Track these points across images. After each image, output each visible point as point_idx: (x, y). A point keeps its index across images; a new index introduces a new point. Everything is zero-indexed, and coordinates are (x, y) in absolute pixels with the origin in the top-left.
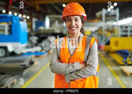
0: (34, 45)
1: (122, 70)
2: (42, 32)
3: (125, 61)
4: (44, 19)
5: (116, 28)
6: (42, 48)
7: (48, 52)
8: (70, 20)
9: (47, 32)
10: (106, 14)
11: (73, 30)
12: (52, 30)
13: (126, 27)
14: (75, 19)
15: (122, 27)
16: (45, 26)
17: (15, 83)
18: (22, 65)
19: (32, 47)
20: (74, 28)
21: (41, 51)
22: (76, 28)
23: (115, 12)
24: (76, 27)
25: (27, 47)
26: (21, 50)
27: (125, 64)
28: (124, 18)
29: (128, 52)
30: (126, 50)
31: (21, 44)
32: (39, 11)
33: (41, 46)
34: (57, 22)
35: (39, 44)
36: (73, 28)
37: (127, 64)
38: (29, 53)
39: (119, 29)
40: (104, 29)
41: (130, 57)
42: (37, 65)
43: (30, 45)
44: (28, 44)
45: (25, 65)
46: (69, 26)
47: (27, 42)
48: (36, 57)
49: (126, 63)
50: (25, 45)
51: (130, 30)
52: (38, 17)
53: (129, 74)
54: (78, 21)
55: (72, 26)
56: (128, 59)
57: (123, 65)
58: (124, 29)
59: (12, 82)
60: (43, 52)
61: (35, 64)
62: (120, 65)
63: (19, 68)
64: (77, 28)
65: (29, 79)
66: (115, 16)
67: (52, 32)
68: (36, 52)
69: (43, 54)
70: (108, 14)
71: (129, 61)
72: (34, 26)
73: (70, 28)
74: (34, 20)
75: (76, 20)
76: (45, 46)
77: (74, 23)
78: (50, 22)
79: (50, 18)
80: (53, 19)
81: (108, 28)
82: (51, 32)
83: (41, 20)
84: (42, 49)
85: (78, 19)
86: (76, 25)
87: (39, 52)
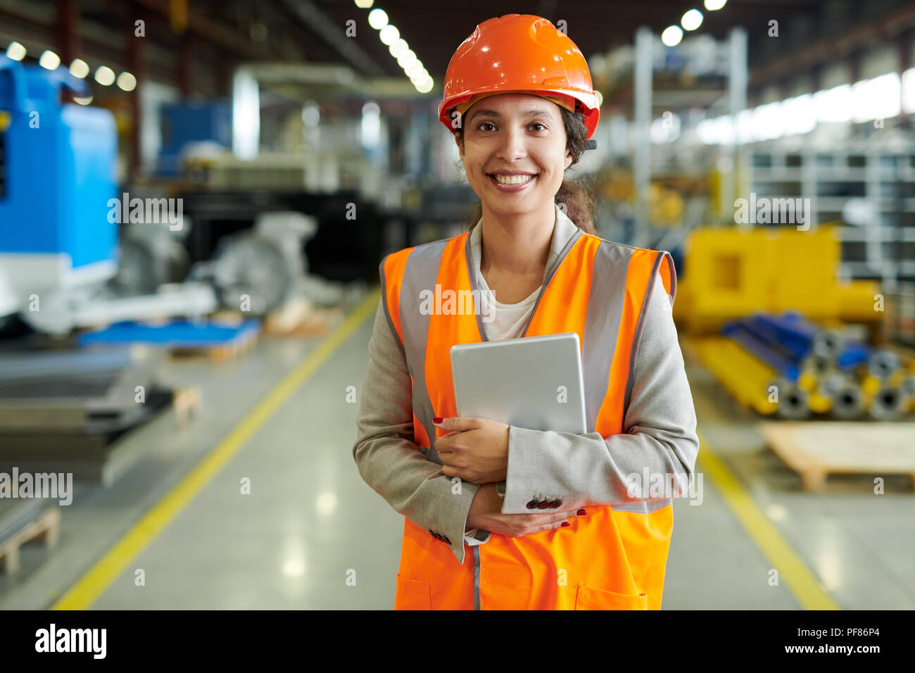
0: (160, 270)
1: (769, 452)
2: (217, 182)
3: (787, 386)
4: (224, 92)
5: (724, 166)
6: (219, 292)
7: (259, 319)
8: (495, 127)
9: (247, 182)
10: (661, 65)
11: (513, 190)
12: (282, 172)
13: (794, 161)
14: (528, 120)
15: (762, 158)
16: (228, 144)
17: (52, 539)
18: (96, 416)
19: (149, 288)
20: (516, 180)
21: (209, 316)
22: (533, 176)
23: (720, 59)
24: (532, 169)
25: (114, 287)
26: (73, 306)
27: (786, 410)
28: (771, 93)
29: (804, 328)
30: (791, 317)
31: (76, 264)
32: (190, 37)
33: (210, 281)
34: (311, 114)
35: (201, 270)
36: (511, 174)
37: (801, 411)
38: (127, 329)
39: (748, 174)
40: (645, 168)
41: (821, 366)
42: (191, 414)
43: (131, 275)
44: (121, 265)
45: (112, 415)
46: (487, 164)
47: (115, 251)
48: (181, 354)
49: (794, 401)
50: (103, 270)
51: (821, 184)
52: (178, 78)
53: (815, 478)
54: (544, 132)
55: (507, 162)
56: (808, 377)
57: (775, 417)
58: (780, 173)
59: (31, 531)
60: (229, 320)
61: (183, 402)
62: (756, 416)
63: (80, 435)
64: (537, 177)
65: (149, 508)
66: (716, 81)
67: (288, 183)
68: (180, 321)
69: (230, 334)
70: (673, 66)
71: (814, 389)
72: (151, 140)
73: (493, 177)
74: (155, 95)
75: (533, 128)
76: (242, 284)
77: (519, 143)
78: (264, 112)
79: (263, 87)
80: (288, 94)
81: (673, 161)
82: (276, 182)
83: (198, 101)
84: (222, 305)
85: (545, 121)
86: (534, 158)
87: (197, 321)
